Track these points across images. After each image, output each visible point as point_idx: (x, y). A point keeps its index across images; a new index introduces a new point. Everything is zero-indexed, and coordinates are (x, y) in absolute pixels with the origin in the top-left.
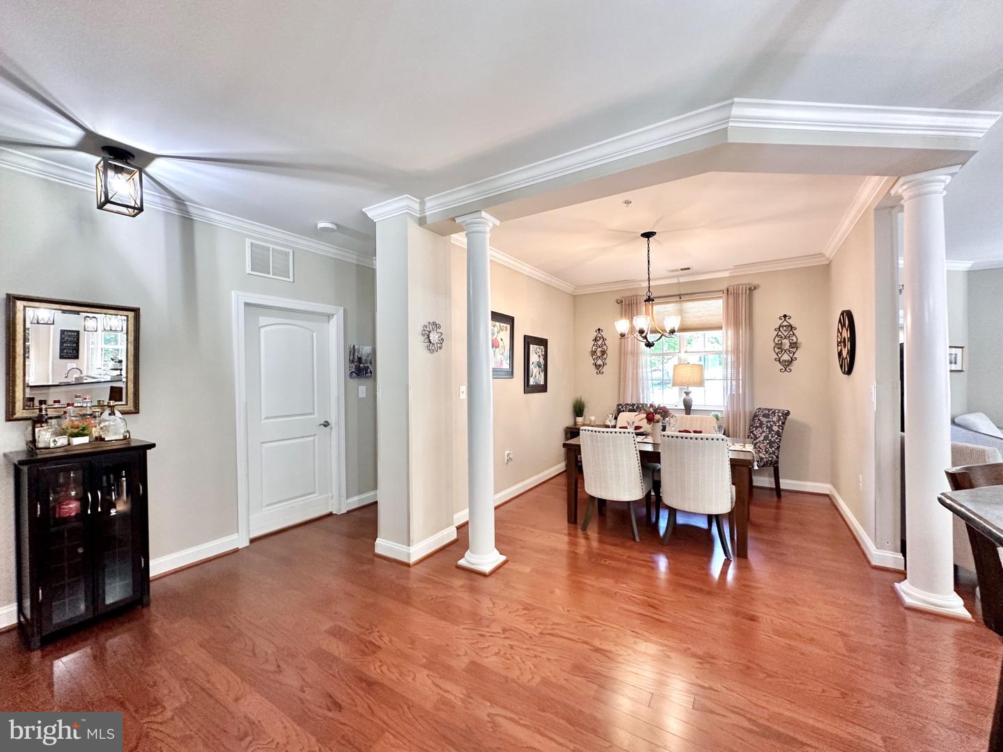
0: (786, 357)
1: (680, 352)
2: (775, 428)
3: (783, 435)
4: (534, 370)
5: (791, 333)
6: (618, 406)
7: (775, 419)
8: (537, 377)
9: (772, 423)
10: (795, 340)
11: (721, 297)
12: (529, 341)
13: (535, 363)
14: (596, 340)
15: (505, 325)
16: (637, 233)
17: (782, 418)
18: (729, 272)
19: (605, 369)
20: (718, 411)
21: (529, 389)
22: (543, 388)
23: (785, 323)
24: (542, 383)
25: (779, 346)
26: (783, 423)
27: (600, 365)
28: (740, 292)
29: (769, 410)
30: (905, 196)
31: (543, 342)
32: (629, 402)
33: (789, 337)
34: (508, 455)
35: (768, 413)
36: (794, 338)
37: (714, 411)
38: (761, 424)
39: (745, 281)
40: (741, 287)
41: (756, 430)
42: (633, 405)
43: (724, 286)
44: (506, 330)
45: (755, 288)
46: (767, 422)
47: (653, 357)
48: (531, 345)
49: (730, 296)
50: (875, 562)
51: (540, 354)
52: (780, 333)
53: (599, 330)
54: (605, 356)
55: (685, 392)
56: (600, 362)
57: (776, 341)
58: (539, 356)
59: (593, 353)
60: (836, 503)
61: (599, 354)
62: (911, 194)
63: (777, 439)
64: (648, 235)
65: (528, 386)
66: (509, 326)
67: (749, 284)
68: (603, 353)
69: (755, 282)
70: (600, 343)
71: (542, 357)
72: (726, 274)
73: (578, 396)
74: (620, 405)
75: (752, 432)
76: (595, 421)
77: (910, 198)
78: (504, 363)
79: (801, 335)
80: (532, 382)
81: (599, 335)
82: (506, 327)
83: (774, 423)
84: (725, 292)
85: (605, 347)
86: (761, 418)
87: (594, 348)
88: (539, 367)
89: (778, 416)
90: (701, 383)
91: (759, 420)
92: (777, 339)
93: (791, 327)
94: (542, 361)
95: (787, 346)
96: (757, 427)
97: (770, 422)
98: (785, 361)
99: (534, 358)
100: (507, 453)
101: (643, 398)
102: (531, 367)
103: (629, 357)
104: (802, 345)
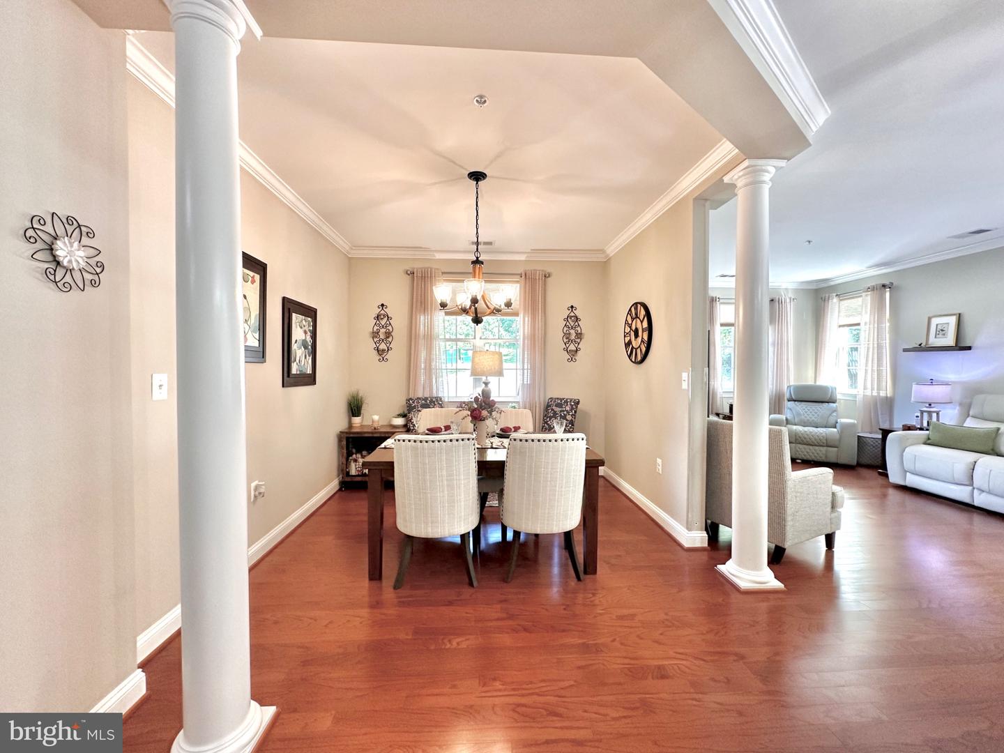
0: (572, 347)
1: (475, 338)
2: (569, 417)
3: (575, 424)
4: (298, 352)
5: (576, 324)
6: (408, 400)
7: (568, 408)
8: (301, 362)
9: (565, 412)
10: (579, 331)
11: (517, 282)
12: (290, 307)
13: (300, 342)
14: (378, 317)
15: (251, 274)
16: (466, 169)
17: (574, 407)
18: (526, 255)
19: (389, 355)
20: (514, 402)
21: (290, 379)
22: (310, 379)
23: (572, 314)
24: (309, 371)
25: (567, 335)
26: (575, 412)
27: (383, 350)
28: (537, 278)
29: (561, 400)
30: (740, 184)
31: (311, 313)
32: (420, 395)
33: (575, 328)
34: (257, 488)
35: (561, 403)
36: (579, 329)
37: (512, 402)
38: (555, 413)
39: (539, 267)
40: (538, 272)
41: (550, 420)
42: (426, 399)
43: (520, 270)
44: (253, 282)
45: (549, 276)
46: (561, 411)
47: (448, 343)
48: (294, 315)
49: (527, 280)
50: (687, 544)
51: (306, 328)
52: (568, 324)
53: (382, 305)
54: (390, 339)
55: (484, 383)
56: (383, 346)
57: (565, 331)
58: (305, 332)
59: (375, 334)
60: (614, 483)
61: (382, 336)
62: (748, 180)
63: (571, 428)
64: (477, 176)
65: (288, 376)
66: (257, 277)
67: (543, 271)
68: (388, 334)
69: (548, 270)
70: (383, 322)
71: (309, 333)
72: (523, 257)
73: (353, 389)
74: (411, 399)
75: (546, 423)
76: (378, 421)
77: (746, 185)
78: (249, 336)
79: (585, 326)
80: (295, 369)
81: (382, 312)
82: (253, 277)
83: (568, 412)
84: (523, 275)
85: (390, 328)
86: (554, 407)
87: (376, 328)
88: (306, 348)
89: (571, 404)
90: (500, 373)
91: (552, 410)
92: (565, 329)
93: (577, 319)
94: (309, 339)
95: (573, 337)
96: (551, 418)
97: (564, 411)
98: (572, 351)
99: (298, 334)
100: (253, 485)
101: (437, 389)
102: (294, 347)
103: (422, 342)
104: (585, 336)
